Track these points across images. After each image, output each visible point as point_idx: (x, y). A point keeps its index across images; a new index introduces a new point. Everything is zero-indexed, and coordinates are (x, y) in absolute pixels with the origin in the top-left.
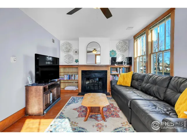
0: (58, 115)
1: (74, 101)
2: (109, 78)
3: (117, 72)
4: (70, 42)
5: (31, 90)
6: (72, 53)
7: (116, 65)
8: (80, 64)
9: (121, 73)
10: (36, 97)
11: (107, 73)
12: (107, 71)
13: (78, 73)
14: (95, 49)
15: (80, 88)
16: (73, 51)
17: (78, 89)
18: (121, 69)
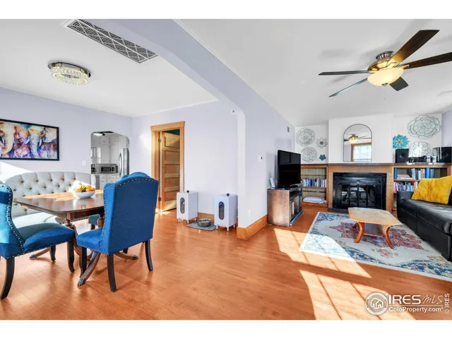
0: (310, 230)
1: (325, 218)
2: (392, 187)
3: (411, 177)
4: (309, 127)
5: (275, 195)
6: (314, 145)
7: (408, 163)
8: (330, 162)
9: (420, 178)
10: (281, 203)
11: (386, 177)
12: (386, 174)
13: (325, 177)
14: (354, 136)
15: (331, 201)
16: (316, 141)
17: (325, 201)
18: (419, 172)
